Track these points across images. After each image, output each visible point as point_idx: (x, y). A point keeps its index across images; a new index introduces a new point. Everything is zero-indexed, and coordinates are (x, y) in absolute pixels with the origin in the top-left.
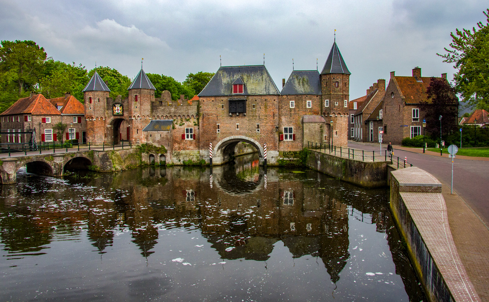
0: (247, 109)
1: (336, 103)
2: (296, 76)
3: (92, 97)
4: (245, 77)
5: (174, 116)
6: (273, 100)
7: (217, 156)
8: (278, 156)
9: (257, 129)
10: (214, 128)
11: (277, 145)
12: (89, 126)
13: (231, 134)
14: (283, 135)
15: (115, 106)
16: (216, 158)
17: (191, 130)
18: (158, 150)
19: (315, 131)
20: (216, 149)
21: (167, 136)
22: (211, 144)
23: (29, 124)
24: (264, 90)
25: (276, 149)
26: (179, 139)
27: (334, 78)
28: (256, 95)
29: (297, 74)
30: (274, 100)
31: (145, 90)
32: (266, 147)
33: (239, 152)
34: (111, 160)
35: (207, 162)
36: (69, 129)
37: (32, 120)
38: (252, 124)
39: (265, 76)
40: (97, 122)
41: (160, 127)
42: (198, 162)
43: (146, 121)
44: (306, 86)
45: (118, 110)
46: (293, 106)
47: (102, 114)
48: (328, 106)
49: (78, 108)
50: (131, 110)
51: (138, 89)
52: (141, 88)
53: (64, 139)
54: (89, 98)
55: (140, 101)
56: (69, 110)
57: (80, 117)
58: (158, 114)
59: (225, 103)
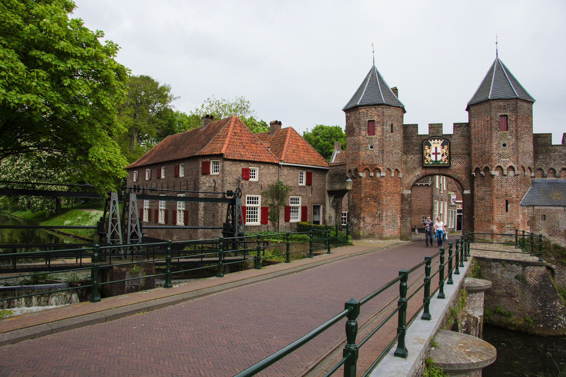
3: (375, 118)
12: (365, 190)
15: (429, 145)
23: (214, 181)
31: (524, 104)
36: (291, 197)
37: (223, 171)
40: (385, 180)
43: (525, 181)
45: (436, 154)
47: (397, 161)
49: (305, 153)
50: (484, 153)
51: (511, 99)
52: (519, 99)
53: (280, 221)
54: (369, 121)
55: (516, 131)
56: (291, 156)
57: (311, 173)
58: (552, 164)
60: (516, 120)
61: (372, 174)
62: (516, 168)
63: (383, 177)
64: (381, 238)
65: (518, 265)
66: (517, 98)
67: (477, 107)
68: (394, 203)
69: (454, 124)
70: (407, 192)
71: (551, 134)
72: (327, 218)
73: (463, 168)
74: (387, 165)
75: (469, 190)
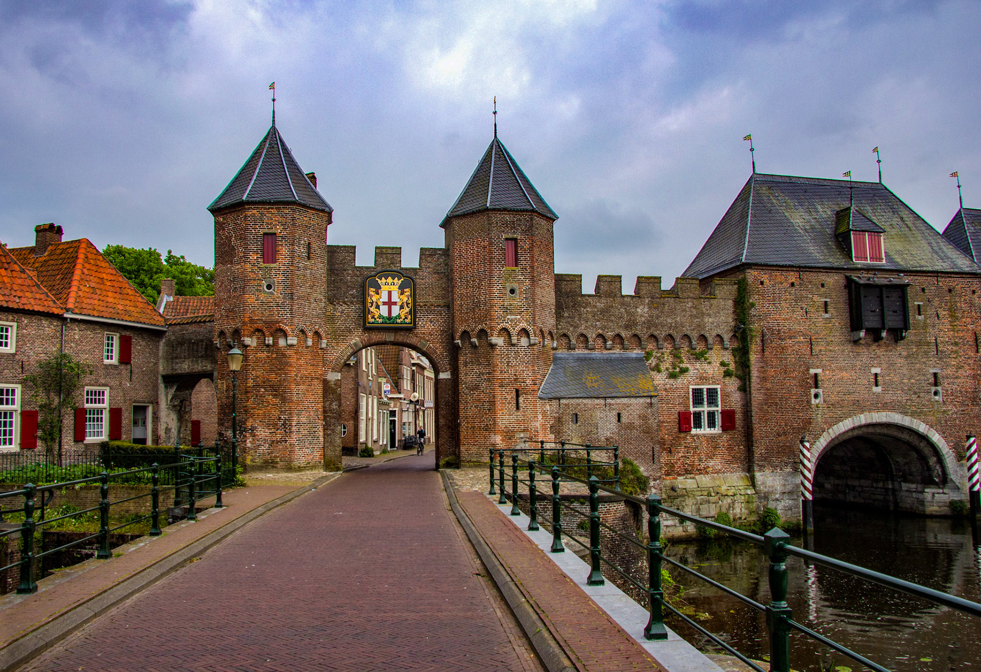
0: (911, 316)
3: (278, 230)
5: (647, 339)
6: (969, 292)
9: (933, 389)
10: (801, 386)
12: (257, 373)
15: (378, 288)
17: (712, 393)
21: (644, 417)
24: (937, 256)
26: (669, 432)
28: (922, 272)
30: (974, 292)
31: (542, 222)
35: (784, 519)
36: (87, 388)
40: (296, 352)
41: (608, 383)
42: (753, 518)
43: (545, 355)
45: (390, 303)
47: (319, 316)
49: (117, 296)
50: (477, 305)
51: (524, 211)
52: (536, 212)
53: (64, 440)
54: (265, 234)
55: (532, 267)
56: (88, 301)
57: (130, 338)
58: (583, 328)
59: (834, 294)
60: (532, 248)
61: (270, 341)
62: (531, 333)
63: (292, 346)
64: (289, 469)
65: (582, 504)
66: (533, 211)
67: (465, 220)
68: (311, 398)
69: (421, 249)
70: (334, 377)
71: (581, 276)
72: (162, 433)
73: (437, 332)
74: (299, 323)
75: (449, 372)
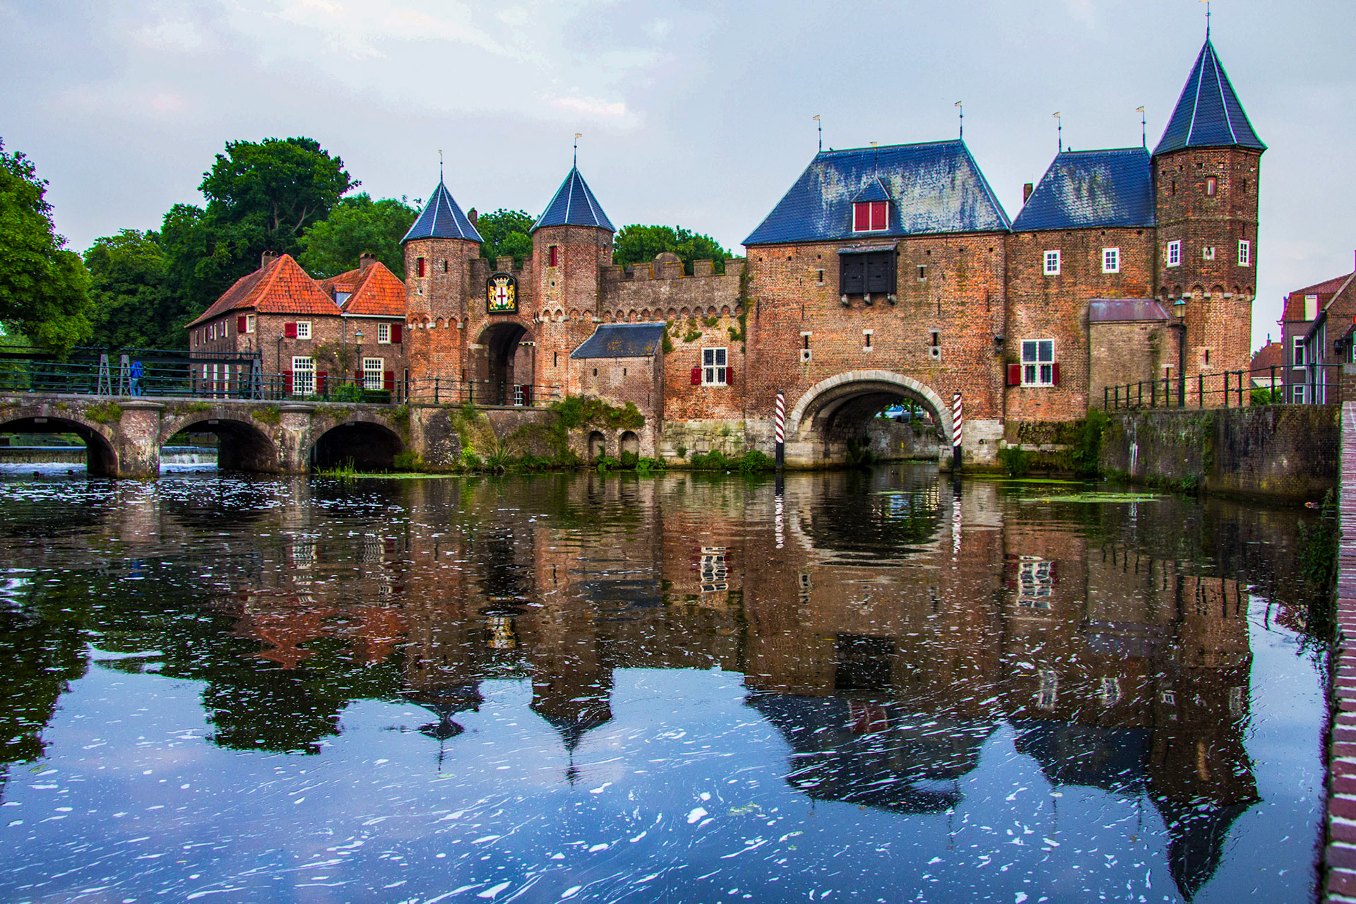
0: (900, 281)
1: (1205, 250)
2: (1069, 169)
3: (425, 255)
4: (897, 181)
5: (668, 312)
6: (985, 251)
7: (801, 439)
8: (999, 437)
9: (931, 349)
10: (790, 346)
11: (999, 401)
12: (416, 346)
13: (847, 365)
14: (1020, 367)
15: (495, 286)
16: (799, 445)
17: (721, 354)
18: (617, 419)
19: (1132, 352)
20: (796, 414)
21: (643, 372)
22: (780, 396)
23: (249, 340)
24: (958, 216)
25: (996, 413)
26: (683, 383)
27: (1200, 165)
28: (928, 235)
29: (1072, 162)
30: (991, 250)
31: (582, 231)
32: (959, 408)
33: (896, 450)
34: (458, 435)
35: (769, 458)
36: (365, 359)
37: (258, 327)
38: (916, 330)
39: (961, 174)
40: (438, 332)
41: (624, 347)
42: (741, 455)
43: (582, 328)
44: (1102, 200)
45: (502, 296)
46: (1055, 268)
47: (454, 308)
48: (1178, 264)
49: (394, 298)
51: (560, 225)
54: (418, 259)
55: (565, 266)
56: (364, 304)
57: (400, 326)
58: (621, 306)
59: (829, 264)
61: (421, 325)
62: (563, 313)
63: (433, 328)
66: (566, 225)
68: (450, 361)
70: (474, 347)
